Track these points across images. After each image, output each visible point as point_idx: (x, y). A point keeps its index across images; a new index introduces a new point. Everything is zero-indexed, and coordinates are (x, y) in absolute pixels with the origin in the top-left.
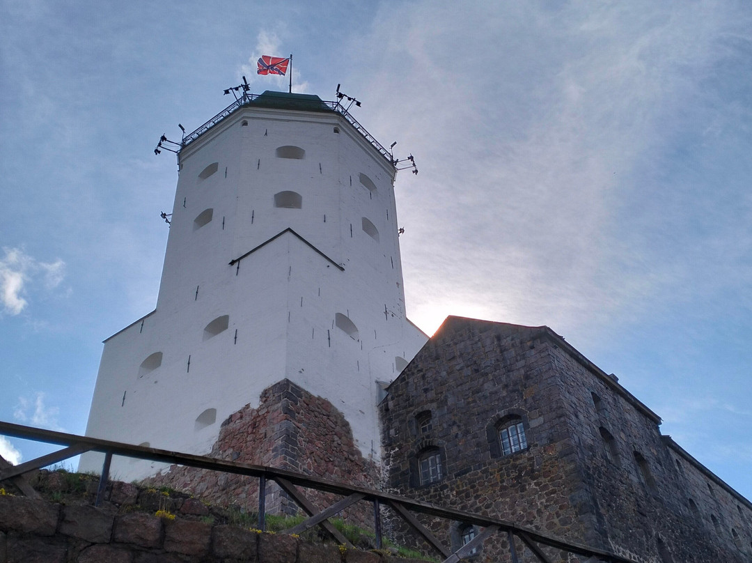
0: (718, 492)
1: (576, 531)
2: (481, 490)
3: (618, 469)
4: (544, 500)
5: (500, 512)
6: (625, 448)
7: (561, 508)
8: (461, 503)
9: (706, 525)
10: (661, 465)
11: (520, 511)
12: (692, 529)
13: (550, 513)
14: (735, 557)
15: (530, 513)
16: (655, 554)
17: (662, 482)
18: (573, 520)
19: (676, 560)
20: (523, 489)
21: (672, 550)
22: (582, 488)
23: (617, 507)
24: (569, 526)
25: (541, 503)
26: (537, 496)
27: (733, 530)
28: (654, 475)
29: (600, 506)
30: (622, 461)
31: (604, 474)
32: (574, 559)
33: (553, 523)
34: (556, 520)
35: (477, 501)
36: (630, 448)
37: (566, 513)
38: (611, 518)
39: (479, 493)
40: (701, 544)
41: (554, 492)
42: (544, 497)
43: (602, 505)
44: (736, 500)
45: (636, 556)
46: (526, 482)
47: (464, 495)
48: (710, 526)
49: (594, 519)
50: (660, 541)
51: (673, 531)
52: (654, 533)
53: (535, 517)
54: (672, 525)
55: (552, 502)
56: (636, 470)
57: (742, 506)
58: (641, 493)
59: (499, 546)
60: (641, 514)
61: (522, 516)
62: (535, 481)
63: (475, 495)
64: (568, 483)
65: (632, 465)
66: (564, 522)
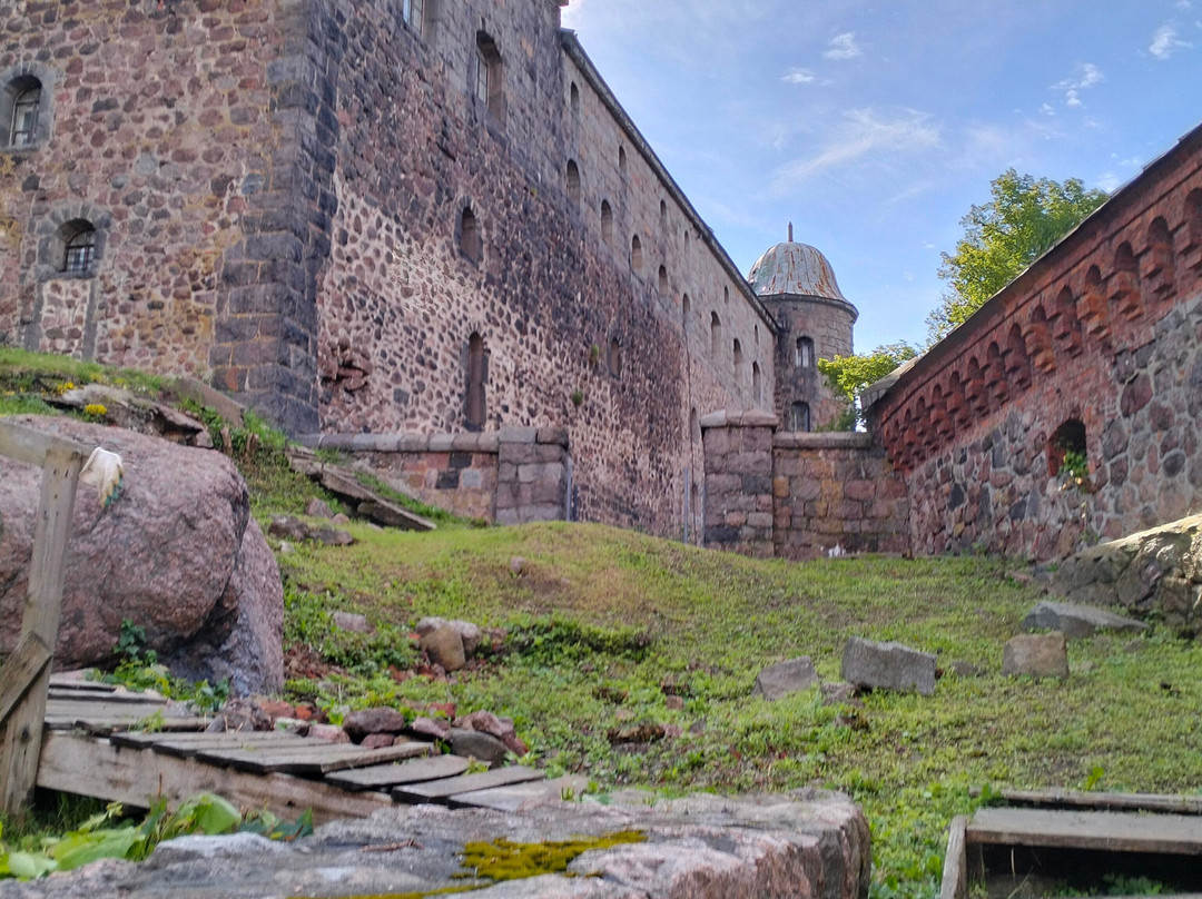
0: (634, 168)
1: (260, 140)
2: (84, 11)
3: (425, 48)
4: (212, 61)
5: (109, 66)
6: (459, 15)
7: (243, 85)
8: (32, 31)
9: (586, 215)
10: (533, 78)
11: (153, 75)
12: (552, 213)
13: (217, 93)
14: (618, 281)
15: (173, 83)
16: (446, 232)
17: (523, 111)
18: (261, 115)
19: (490, 255)
20: (175, 27)
21: (489, 236)
22: (302, 51)
23: (387, 121)
24: (247, 128)
25: (205, 67)
26: (199, 49)
27: (636, 238)
28: (510, 92)
29: (338, 104)
30: (439, 35)
31: (379, 45)
32: (236, 198)
33: (216, 113)
34: (225, 110)
35: (68, 34)
36: (474, 22)
37: (250, 99)
38: (360, 136)
39: (76, 17)
40: (558, 243)
41: (239, 48)
42: (214, 55)
43: (345, 104)
44: (663, 190)
45: (395, 227)
46: (187, 13)
47: (42, 14)
48: (593, 220)
49: (310, 124)
50: (467, 214)
51: (507, 204)
52: (460, 194)
53: (181, 94)
54: (509, 192)
55: (229, 69)
56: (469, 68)
57: (670, 202)
58: (461, 112)
59: (87, 140)
60: (446, 152)
61: (156, 86)
62: (207, 15)
63: (67, 19)
64: (276, 35)
65: (464, 56)
66: (241, 118)
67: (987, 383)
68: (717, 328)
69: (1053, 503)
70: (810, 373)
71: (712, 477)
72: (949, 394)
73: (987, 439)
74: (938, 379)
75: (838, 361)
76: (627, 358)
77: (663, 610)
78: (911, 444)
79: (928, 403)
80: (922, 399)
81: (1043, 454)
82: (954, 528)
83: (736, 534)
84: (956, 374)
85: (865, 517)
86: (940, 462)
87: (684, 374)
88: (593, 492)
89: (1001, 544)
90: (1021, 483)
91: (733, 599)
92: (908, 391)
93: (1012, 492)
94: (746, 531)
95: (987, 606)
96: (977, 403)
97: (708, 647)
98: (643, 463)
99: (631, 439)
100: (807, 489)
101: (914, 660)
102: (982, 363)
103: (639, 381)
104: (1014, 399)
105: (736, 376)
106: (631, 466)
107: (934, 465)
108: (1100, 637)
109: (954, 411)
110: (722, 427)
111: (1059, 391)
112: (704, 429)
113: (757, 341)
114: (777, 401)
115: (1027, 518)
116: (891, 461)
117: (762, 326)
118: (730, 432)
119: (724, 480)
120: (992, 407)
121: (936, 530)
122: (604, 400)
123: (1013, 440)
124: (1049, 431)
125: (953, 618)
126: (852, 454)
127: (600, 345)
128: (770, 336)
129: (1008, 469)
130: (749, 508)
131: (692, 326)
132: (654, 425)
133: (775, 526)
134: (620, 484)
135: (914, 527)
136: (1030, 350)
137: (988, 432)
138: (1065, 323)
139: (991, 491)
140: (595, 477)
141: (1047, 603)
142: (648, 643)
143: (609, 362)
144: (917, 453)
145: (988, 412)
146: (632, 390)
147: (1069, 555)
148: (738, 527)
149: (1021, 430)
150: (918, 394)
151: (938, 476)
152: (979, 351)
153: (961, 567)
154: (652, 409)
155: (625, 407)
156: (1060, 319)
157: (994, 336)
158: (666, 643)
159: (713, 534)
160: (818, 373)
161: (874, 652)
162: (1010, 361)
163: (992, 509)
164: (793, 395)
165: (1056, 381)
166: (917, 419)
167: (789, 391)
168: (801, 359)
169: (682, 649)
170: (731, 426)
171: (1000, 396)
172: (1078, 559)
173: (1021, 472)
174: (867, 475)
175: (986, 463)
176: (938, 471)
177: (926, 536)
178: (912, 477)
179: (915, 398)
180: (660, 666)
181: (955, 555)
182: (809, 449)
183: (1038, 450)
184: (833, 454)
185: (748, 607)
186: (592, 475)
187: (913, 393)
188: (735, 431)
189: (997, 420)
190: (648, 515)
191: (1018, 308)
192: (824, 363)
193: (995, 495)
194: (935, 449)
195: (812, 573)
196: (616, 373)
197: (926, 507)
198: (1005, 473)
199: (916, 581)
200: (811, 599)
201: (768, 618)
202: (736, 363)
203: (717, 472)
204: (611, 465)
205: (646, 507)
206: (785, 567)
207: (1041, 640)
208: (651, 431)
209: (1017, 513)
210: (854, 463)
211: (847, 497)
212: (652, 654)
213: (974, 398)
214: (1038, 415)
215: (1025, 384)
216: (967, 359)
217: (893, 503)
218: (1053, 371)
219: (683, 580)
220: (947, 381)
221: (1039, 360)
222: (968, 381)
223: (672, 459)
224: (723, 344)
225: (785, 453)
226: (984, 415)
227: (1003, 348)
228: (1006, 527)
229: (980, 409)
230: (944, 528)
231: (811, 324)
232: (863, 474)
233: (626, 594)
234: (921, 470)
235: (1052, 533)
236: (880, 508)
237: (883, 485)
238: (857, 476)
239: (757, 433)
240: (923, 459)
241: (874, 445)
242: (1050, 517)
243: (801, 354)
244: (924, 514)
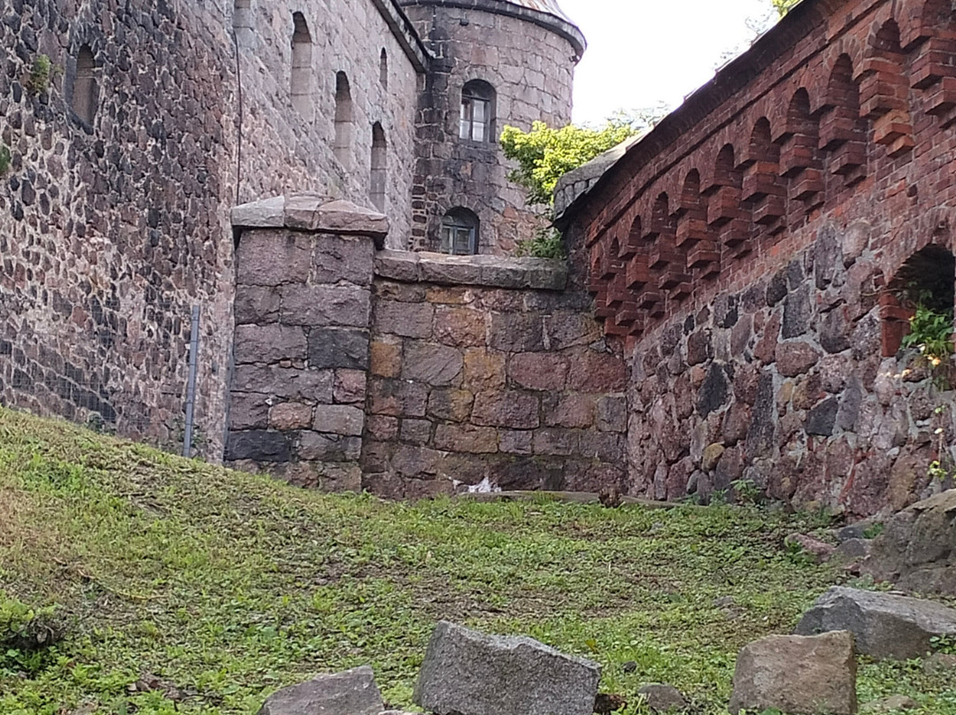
67: (784, 169)
68: (303, 48)
69: (886, 406)
70: (484, 154)
71: (249, 330)
72: (714, 189)
73: (776, 279)
74: (694, 160)
75: (537, 134)
76: (113, 88)
77: (99, 575)
78: (638, 286)
79: (674, 206)
80: (663, 197)
81: (875, 313)
82: (704, 451)
83: (289, 446)
84: (728, 148)
85: (543, 425)
86: (690, 324)
87: (229, 134)
88: (20, 359)
89: (787, 482)
90: (832, 367)
91: (251, 562)
92: (639, 180)
93: (814, 384)
94: (309, 441)
95: (739, 595)
96: (762, 210)
97: (181, 651)
98: (132, 307)
99: (109, 256)
100: (434, 364)
101: (557, 671)
102: (777, 130)
103: (132, 139)
104: (831, 204)
105: (336, 148)
106: (106, 310)
107: (678, 327)
108: (938, 656)
109: (721, 222)
110: (275, 229)
111: (913, 191)
112: (240, 231)
113: (384, 82)
114: (417, 205)
115: (837, 435)
116: (600, 319)
117: (395, 51)
118: (291, 240)
119: (273, 337)
120: (790, 218)
121: (672, 456)
122: (55, 170)
123: (823, 284)
124: (890, 266)
125: (672, 614)
126: (527, 301)
127: (53, 56)
128: (411, 73)
129: (809, 339)
130: (319, 396)
131: (251, 37)
132: (159, 230)
133: (367, 435)
134: (79, 348)
135: (635, 449)
136: (866, 108)
137: (781, 265)
138: (934, 58)
139: (777, 381)
140: (26, 326)
141: (849, 591)
142: (56, 639)
143: (71, 92)
144: (648, 305)
145: (782, 229)
146: (116, 156)
147: (906, 504)
148: (293, 432)
149: (839, 266)
150: (658, 187)
151: (684, 350)
152: (773, 107)
153: (705, 522)
154: (157, 197)
155: (98, 190)
156: (926, 48)
157: (804, 78)
158: (97, 640)
159: (243, 444)
160: (501, 156)
161: (482, 652)
162: (828, 128)
163: (775, 414)
164: (450, 196)
165: (909, 172)
166: (652, 237)
167: (442, 186)
168: (469, 126)
169: (129, 653)
170: (293, 229)
171: (806, 197)
172: (919, 511)
173: (833, 345)
174: (554, 341)
175: (772, 327)
176: (685, 339)
177: (654, 465)
178: (637, 351)
179: (651, 196)
180: (76, 682)
181: (703, 503)
182: (446, 285)
183: (867, 301)
184: (491, 298)
185: (279, 578)
186: (19, 321)
187: (649, 184)
188: (300, 239)
189: (797, 244)
190: (134, 412)
191: (852, 24)
192: (511, 136)
193: (784, 388)
194: (682, 297)
195: (419, 520)
196: (83, 118)
197: (658, 412)
198: (805, 346)
199: (617, 543)
200: (405, 566)
201: (313, 600)
202: (338, 122)
203: (260, 321)
204: (63, 306)
205: (132, 395)
206: (364, 509)
207: (808, 646)
208: (153, 242)
209: (818, 426)
210: (530, 318)
211: (512, 384)
212: (63, 659)
213: (757, 198)
214: (873, 239)
215: (852, 175)
216: (750, 121)
217: (600, 400)
218: (906, 150)
219: (155, 522)
220: (712, 165)
221: (881, 129)
222: (750, 163)
223: (194, 302)
224: (314, 81)
225: (398, 291)
226: (774, 234)
227: (817, 102)
228: (797, 451)
229: (767, 220)
230: (686, 452)
231: (493, 57)
232: (547, 341)
233: (30, 543)
234: (654, 338)
235: (881, 463)
236: (574, 410)
237: (582, 363)
238: (535, 346)
239: (344, 248)
240: (659, 316)
241: (570, 286)
242: (878, 431)
243: (470, 117)
244: (652, 424)
